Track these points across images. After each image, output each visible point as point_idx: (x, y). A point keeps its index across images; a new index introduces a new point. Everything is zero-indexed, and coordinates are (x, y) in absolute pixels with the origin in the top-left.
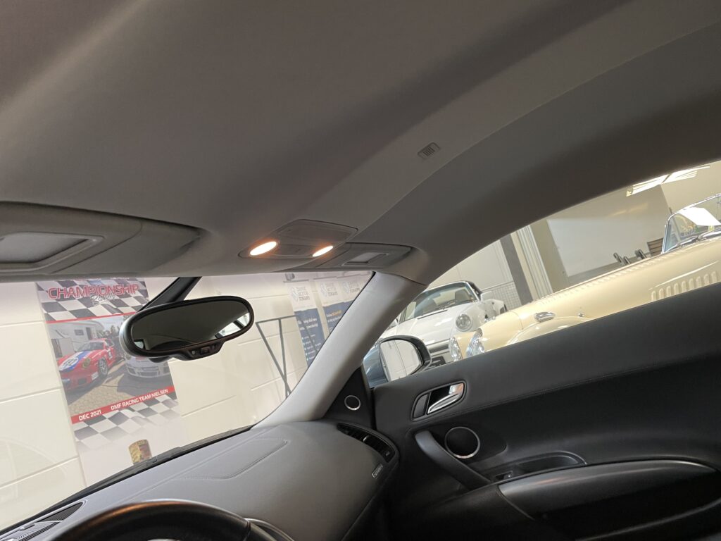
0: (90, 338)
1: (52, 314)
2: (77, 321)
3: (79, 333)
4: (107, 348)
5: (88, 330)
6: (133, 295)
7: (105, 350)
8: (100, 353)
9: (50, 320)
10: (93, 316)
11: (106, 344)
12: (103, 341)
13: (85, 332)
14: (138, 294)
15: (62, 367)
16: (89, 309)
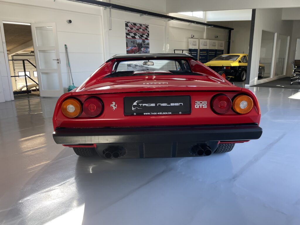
0: (134, 44)
1: (127, 36)
2: (132, 39)
3: (132, 42)
4: (137, 47)
5: (134, 42)
6: (145, 34)
7: (136, 48)
8: (135, 48)
9: (127, 37)
10: (136, 38)
11: (137, 46)
12: (136, 45)
13: (133, 42)
14: (147, 34)
15: (127, 50)
16: (135, 36)
